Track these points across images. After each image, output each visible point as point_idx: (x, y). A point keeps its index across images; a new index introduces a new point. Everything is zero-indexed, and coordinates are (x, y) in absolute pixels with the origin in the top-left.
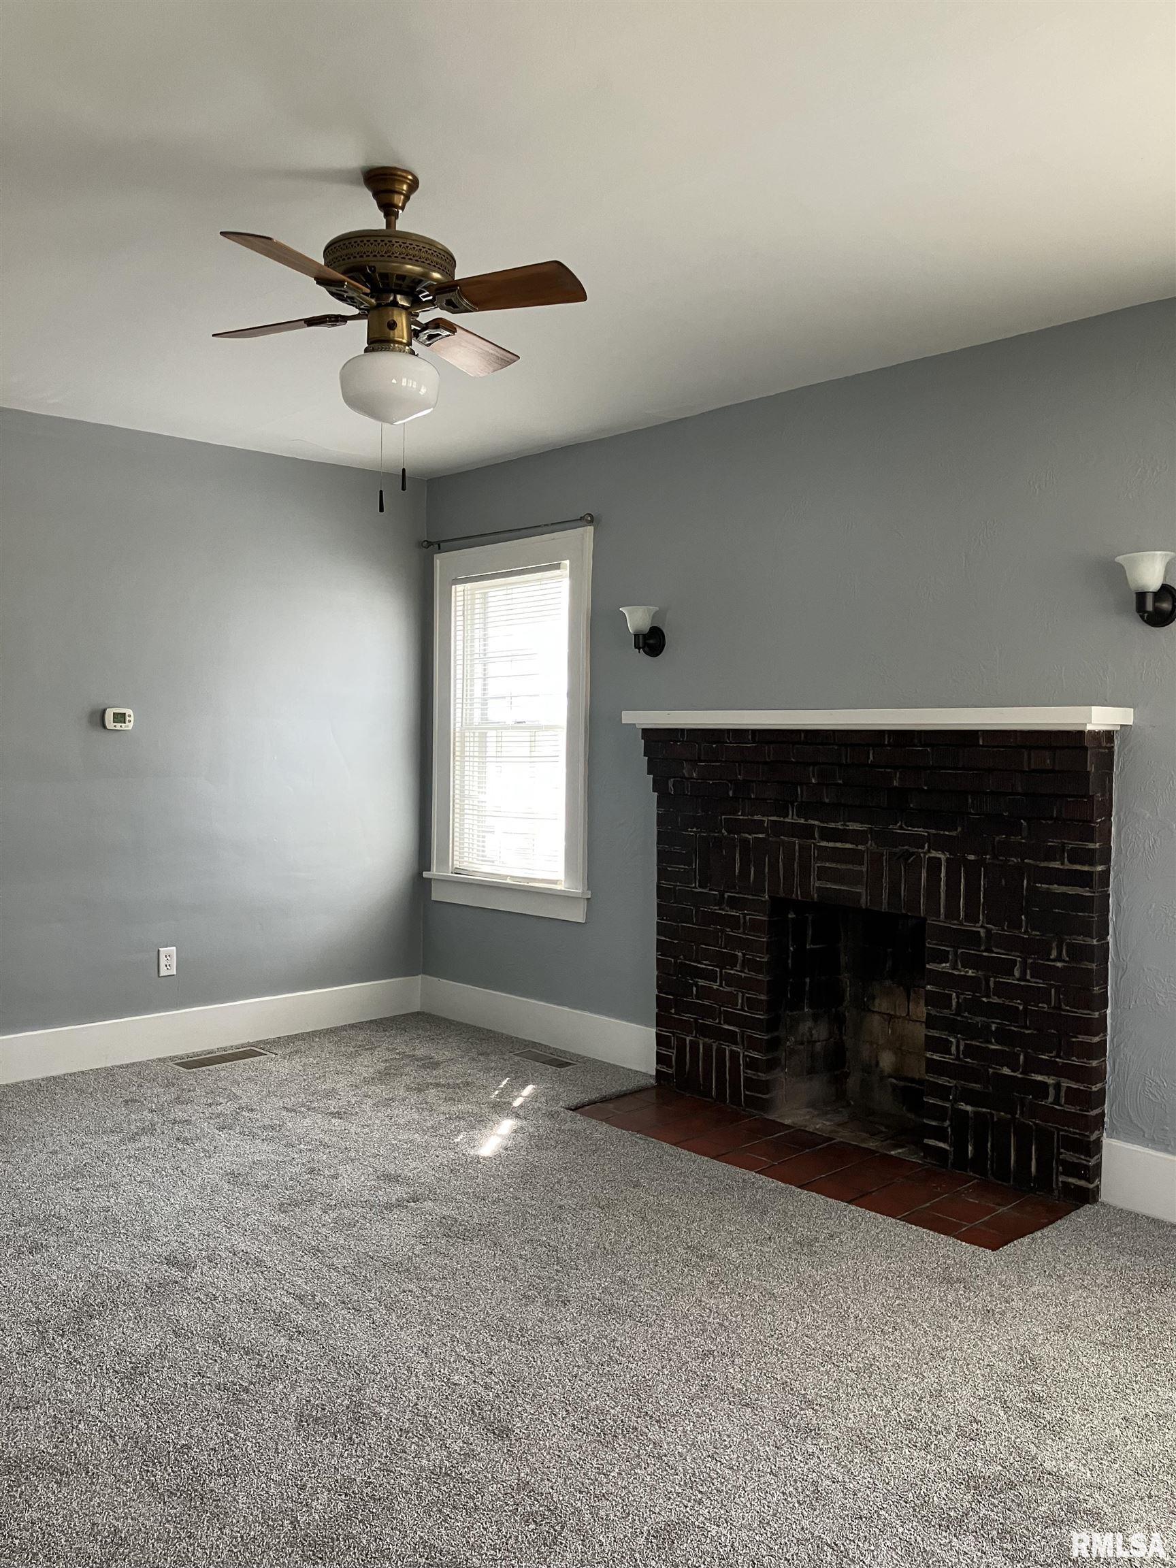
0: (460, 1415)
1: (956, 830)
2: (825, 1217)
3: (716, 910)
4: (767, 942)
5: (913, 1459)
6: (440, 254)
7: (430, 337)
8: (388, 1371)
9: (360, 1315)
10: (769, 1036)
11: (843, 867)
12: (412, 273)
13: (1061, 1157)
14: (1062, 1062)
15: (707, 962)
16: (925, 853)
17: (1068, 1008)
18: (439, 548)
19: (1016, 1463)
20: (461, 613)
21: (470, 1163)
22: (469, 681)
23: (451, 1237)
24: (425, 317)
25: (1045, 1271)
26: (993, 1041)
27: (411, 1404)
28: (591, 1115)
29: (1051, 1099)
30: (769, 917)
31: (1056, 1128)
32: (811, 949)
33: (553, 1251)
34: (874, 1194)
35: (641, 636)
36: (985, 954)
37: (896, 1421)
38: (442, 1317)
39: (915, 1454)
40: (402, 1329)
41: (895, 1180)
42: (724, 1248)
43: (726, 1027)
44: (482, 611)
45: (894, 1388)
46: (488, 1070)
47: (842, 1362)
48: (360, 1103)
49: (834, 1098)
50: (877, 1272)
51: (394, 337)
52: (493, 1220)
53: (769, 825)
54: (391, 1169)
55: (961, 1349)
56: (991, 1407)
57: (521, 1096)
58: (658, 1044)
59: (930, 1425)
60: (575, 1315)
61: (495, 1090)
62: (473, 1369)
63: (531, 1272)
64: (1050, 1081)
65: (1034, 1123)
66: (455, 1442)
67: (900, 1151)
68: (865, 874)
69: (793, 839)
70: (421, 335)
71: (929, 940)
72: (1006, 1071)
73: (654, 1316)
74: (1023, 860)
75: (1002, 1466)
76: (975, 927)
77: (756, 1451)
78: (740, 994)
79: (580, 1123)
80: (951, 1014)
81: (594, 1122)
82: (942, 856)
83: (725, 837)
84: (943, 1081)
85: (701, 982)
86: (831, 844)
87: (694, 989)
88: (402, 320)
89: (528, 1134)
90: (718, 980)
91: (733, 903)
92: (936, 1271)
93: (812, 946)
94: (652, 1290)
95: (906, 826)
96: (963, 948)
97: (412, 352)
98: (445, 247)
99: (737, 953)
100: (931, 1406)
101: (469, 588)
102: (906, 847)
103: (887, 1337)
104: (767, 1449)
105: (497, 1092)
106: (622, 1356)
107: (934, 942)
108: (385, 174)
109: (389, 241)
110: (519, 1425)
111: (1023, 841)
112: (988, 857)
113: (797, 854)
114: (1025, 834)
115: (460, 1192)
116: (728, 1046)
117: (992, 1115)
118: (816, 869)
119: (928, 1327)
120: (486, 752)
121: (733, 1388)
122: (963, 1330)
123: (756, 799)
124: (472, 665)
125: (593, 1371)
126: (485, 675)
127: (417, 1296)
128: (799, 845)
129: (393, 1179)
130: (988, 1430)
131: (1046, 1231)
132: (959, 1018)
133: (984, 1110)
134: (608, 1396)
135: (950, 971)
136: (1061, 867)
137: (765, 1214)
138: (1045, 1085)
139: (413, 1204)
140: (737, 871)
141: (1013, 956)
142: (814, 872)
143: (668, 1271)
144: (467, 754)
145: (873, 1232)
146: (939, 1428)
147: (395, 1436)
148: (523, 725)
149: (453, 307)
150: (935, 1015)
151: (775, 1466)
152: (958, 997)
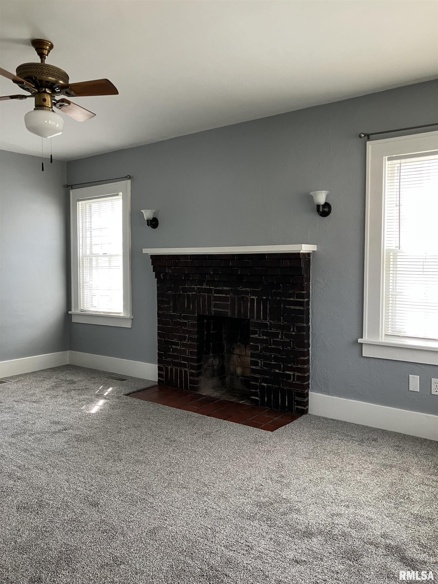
0: (80, 501)
1: (259, 288)
2: (215, 425)
3: (179, 320)
4: (197, 331)
5: (240, 499)
6: (62, 74)
7: (60, 106)
8: (53, 489)
9: (43, 471)
10: (198, 364)
11: (222, 303)
12: (52, 80)
13: (295, 399)
14: (295, 367)
15: (176, 339)
16: (249, 297)
17: (297, 348)
18: (72, 188)
19: (273, 497)
20: (81, 212)
21: (87, 416)
22: (85, 238)
23: (79, 441)
24: (58, 98)
25: (289, 437)
26: (273, 361)
27: (61, 499)
28: (133, 397)
29: (292, 380)
30: (197, 322)
31: (293, 389)
32: (212, 333)
33: (117, 443)
34: (233, 416)
35: (149, 221)
36: (269, 331)
37: (235, 488)
38: (74, 468)
39: (241, 497)
40: (59, 474)
41: (241, 411)
42: (180, 437)
43: (183, 362)
44: (89, 211)
45: (235, 478)
46: (95, 383)
47: (218, 471)
48: (44, 398)
49: (221, 385)
50: (232, 441)
51: (45, 104)
52: (95, 434)
53: (197, 289)
54: (56, 419)
55: (259, 464)
56: (267, 480)
57: (107, 392)
58: (159, 370)
59: (246, 488)
60: (124, 464)
61: (97, 390)
62: (85, 485)
63: (108, 451)
64: (292, 373)
65: (287, 388)
66: (78, 510)
67: (243, 401)
68: (230, 305)
69: (205, 294)
70: (57, 104)
71: (251, 327)
72: (277, 371)
73: (153, 462)
74: (281, 298)
75: (269, 498)
76: (266, 322)
77: (186, 502)
78: (188, 350)
79: (129, 399)
80: (258, 352)
81: (134, 399)
82: (255, 298)
83: (182, 294)
84: (257, 376)
85: (174, 347)
86: (218, 295)
87: (171, 349)
88: (48, 98)
89: (109, 404)
90: (180, 346)
91: (185, 318)
92: (252, 440)
93: (213, 332)
94: (153, 453)
95: (243, 288)
96: (262, 329)
97: (53, 111)
98: (64, 72)
99: (186, 335)
100: (247, 482)
101: (84, 203)
102: (243, 295)
103: (234, 462)
104: (190, 501)
105: (98, 391)
106: (141, 476)
107: (253, 327)
108: (40, 42)
109: (41, 68)
110: (102, 502)
111: (281, 291)
112: (270, 297)
113: (207, 299)
114: (282, 289)
115: (83, 426)
116: (184, 369)
117: (273, 386)
118: (213, 304)
119: (248, 458)
120: (92, 265)
121: (180, 483)
122: (260, 457)
123: (192, 280)
124: (86, 232)
125: (130, 482)
126: (91, 236)
127: (65, 462)
128: (207, 296)
129: (58, 423)
130: (265, 488)
131: (290, 424)
132: (261, 354)
133: (270, 385)
134: (135, 489)
135: (258, 337)
136: (294, 300)
137: (195, 425)
138: (290, 375)
139: (64, 431)
140: (186, 306)
141: (279, 331)
142: (212, 305)
143: (159, 447)
144: (85, 266)
145: (231, 429)
146: (249, 489)
147: (55, 510)
148: (106, 255)
149: (68, 94)
150: (254, 353)
151: (193, 506)
152: (261, 346)
